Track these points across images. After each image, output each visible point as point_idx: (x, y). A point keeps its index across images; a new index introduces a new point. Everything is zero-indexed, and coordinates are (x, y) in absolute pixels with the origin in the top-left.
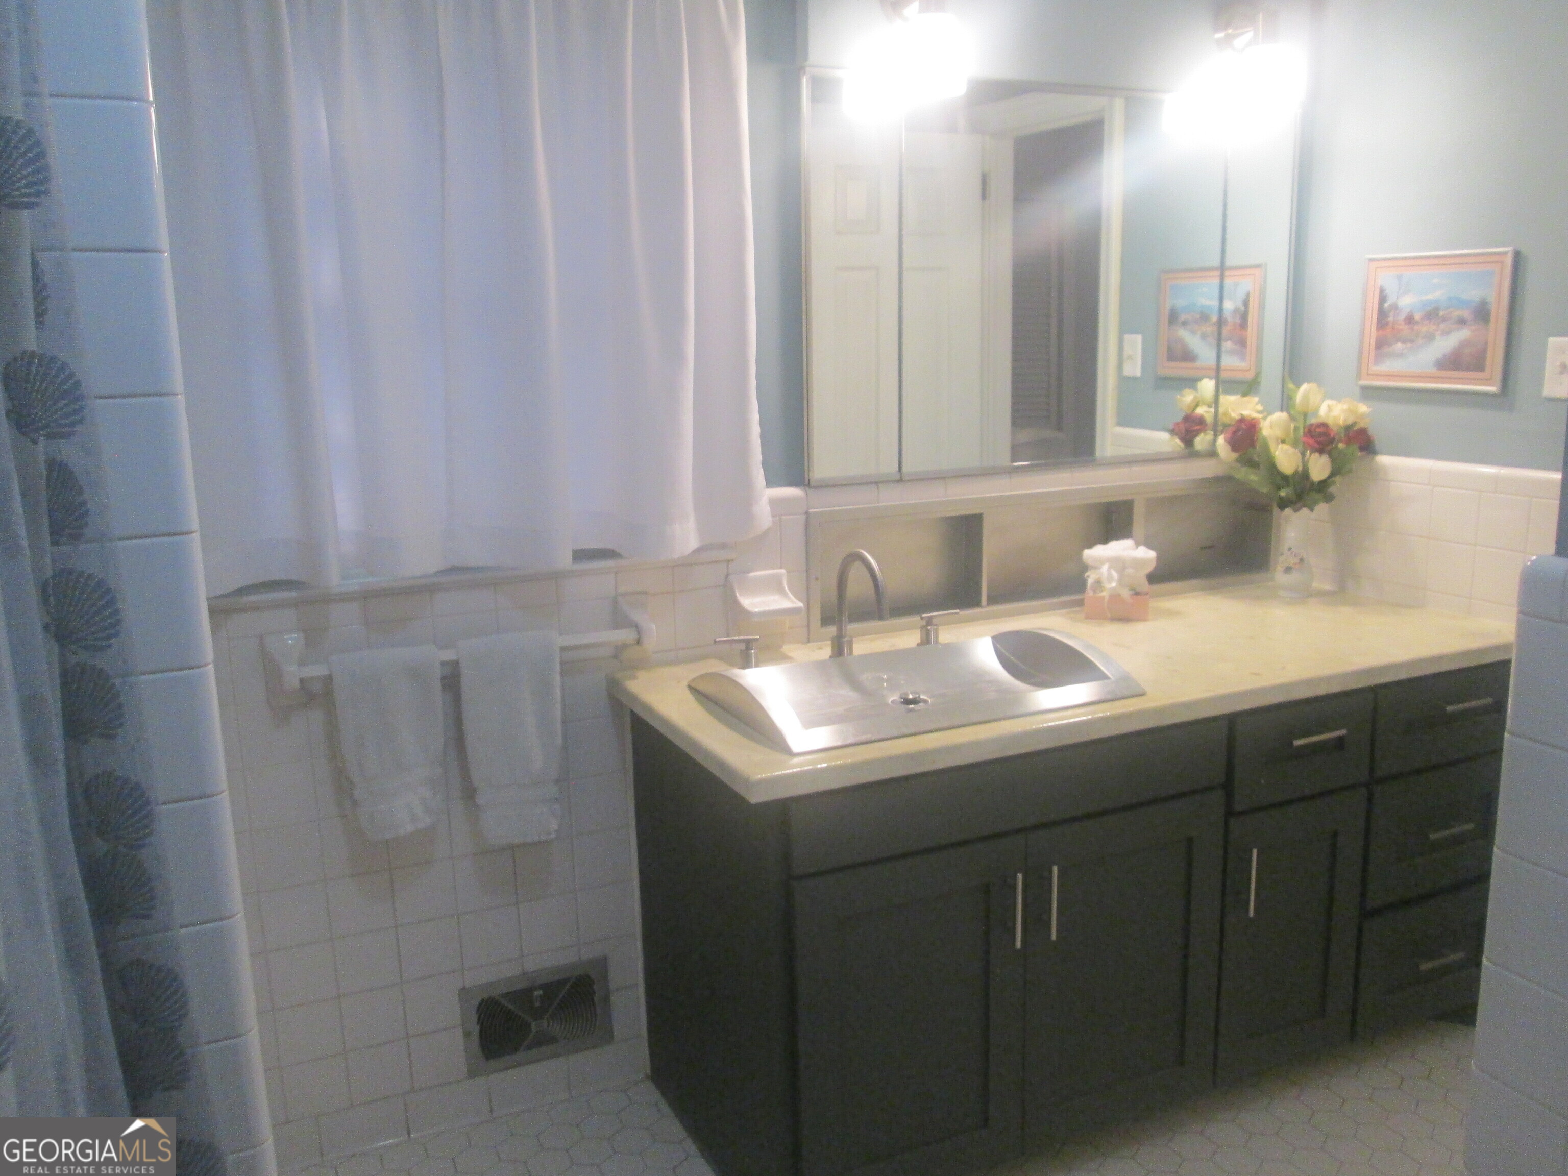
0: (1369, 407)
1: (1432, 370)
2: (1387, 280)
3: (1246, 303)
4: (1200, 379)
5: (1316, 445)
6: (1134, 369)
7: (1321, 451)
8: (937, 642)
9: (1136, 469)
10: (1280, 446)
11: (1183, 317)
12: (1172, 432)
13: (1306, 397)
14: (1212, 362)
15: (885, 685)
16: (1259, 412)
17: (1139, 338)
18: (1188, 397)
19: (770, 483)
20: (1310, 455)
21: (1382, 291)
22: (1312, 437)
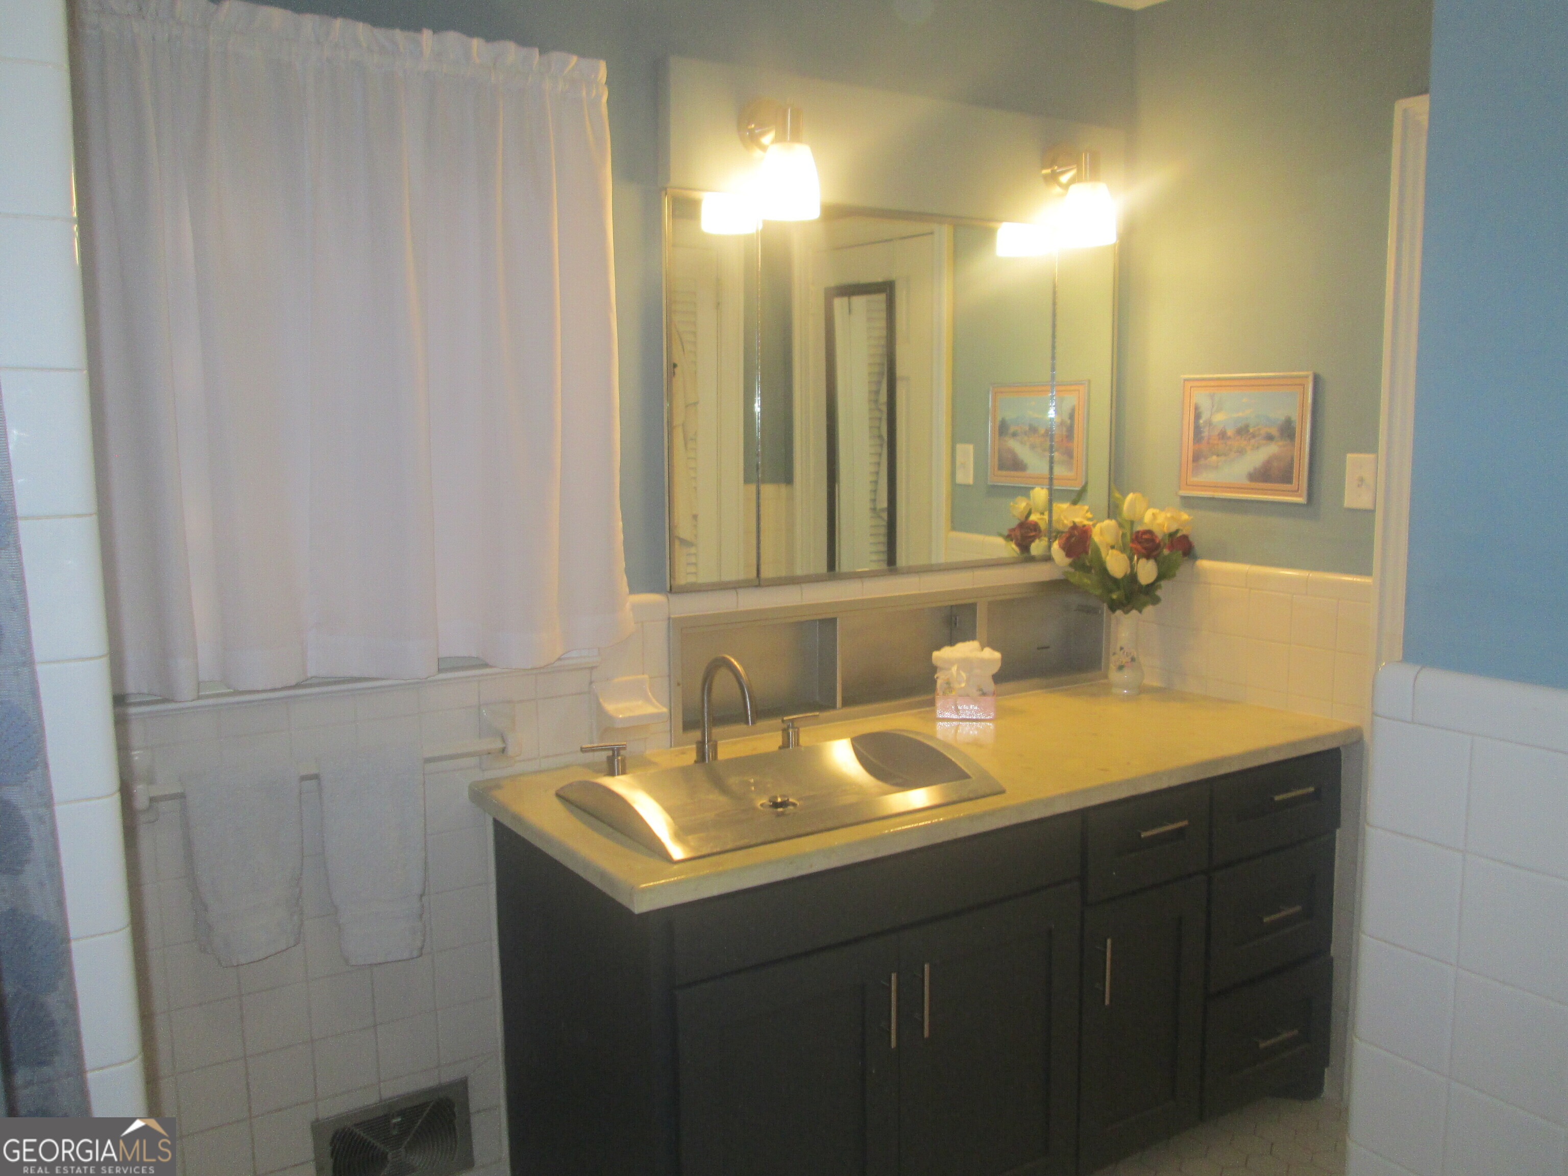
0: (1189, 515)
1: (1246, 482)
2: (1201, 398)
3: (1072, 417)
4: (1033, 488)
5: (1143, 551)
6: (966, 476)
7: (1148, 557)
8: (797, 744)
9: (978, 573)
10: (1110, 551)
11: (1012, 429)
12: (1009, 537)
13: (1133, 503)
14: (1046, 471)
15: (753, 788)
16: (1089, 519)
17: (970, 448)
18: (1021, 505)
19: (633, 590)
20: (1138, 559)
21: (1197, 408)
22: (1140, 543)
